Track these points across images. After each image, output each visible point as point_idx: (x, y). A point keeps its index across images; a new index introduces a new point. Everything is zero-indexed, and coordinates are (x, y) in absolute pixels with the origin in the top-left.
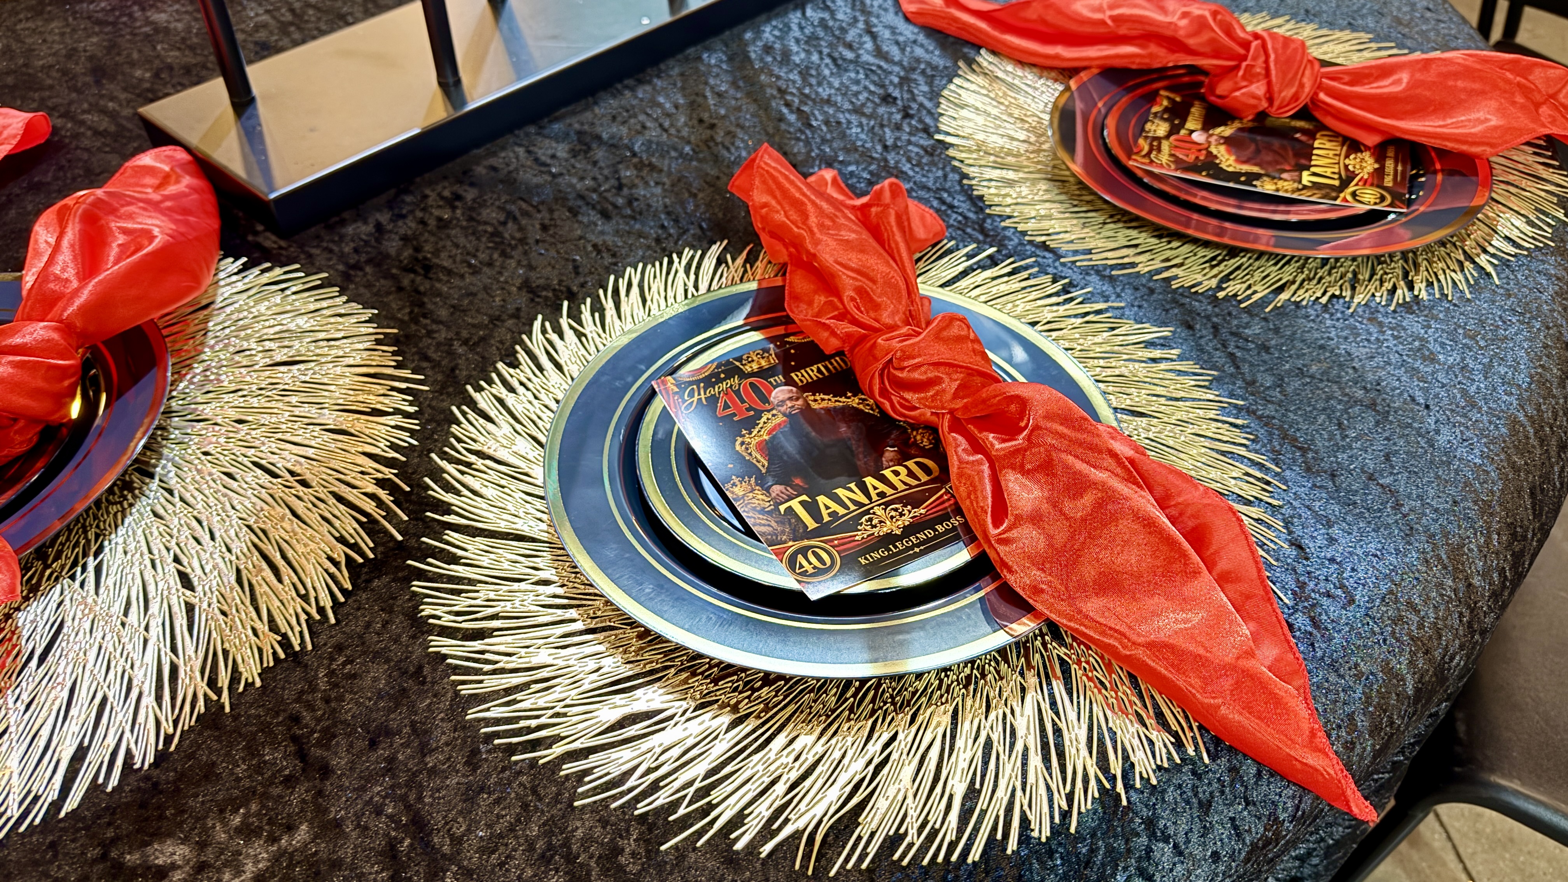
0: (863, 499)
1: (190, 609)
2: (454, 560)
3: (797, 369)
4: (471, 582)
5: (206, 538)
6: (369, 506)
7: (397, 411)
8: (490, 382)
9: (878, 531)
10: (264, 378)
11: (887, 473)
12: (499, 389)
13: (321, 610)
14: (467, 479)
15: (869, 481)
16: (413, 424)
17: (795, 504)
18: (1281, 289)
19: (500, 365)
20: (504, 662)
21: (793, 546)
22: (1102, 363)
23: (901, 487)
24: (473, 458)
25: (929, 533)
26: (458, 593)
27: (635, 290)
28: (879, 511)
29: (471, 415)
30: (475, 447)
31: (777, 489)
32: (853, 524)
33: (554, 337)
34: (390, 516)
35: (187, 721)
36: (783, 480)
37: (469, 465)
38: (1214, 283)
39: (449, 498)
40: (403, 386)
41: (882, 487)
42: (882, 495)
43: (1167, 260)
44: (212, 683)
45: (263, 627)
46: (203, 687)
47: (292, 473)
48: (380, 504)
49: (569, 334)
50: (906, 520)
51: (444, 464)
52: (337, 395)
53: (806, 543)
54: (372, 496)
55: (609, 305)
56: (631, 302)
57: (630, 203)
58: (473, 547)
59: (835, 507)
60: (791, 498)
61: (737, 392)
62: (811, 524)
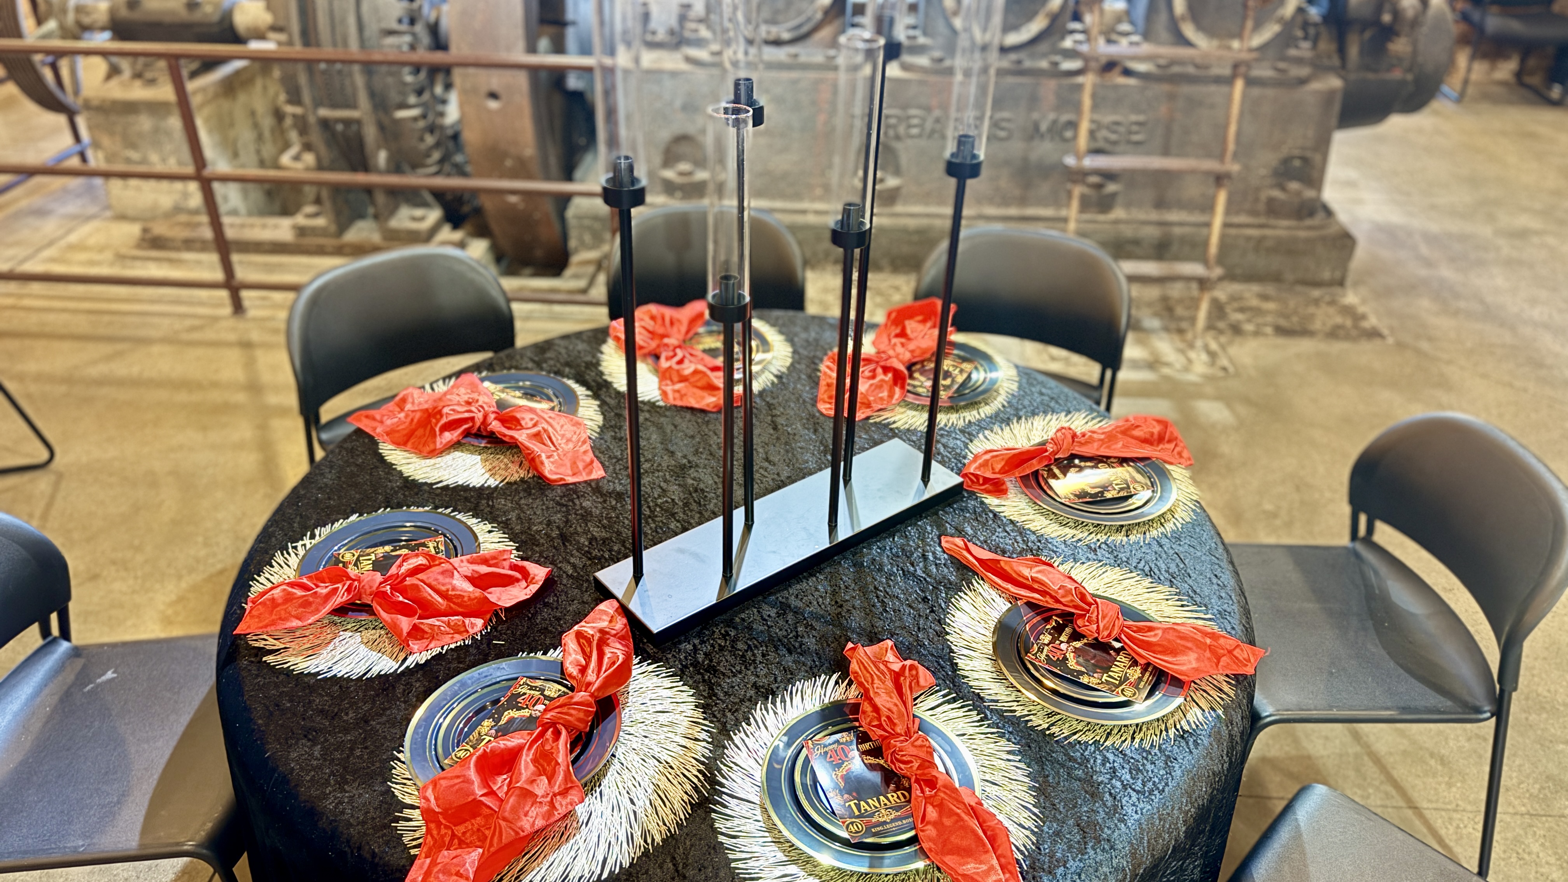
0: (877, 805)
1: (635, 812)
2: (726, 807)
3: (861, 743)
4: (733, 817)
5: (637, 785)
6: (695, 780)
7: (704, 740)
8: (740, 732)
9: (881, 820)
10: (652, 718)
11: (889, 795)
12: (742, 735)
13: (681, 820)
14: (730, 774)
15: (882, 798)
16: (710, 747)
17: (852, 803)
18: (1075, 734)
19: (743, 724)
20: (743, 849)
21: (849, 820)
22: (987, 758)
23: (893, 802)
24: (732, 765)
25: (900, 823)
26: (727, 820)
27: (799, 693)
28: (883, 811)
29: (732, 746)
30: (734, 760)
31: (846, 796)
32: (872, 815)
33: (764, 712)
34: (703, 786)
35: (639, 854)
36: (849, 793)
37: (731, 768)
38: (1046, 726)
39: (724, 781)
40: (706, 728)
41: (886, 801)
42: (885, 805)
43: (1030, 711)
44: (645, 841)
45: (661, 824)
46: (642, 843)
47: (667, 763)
48: (699, 780)
49: (771, 711)
50: (893, 816)
51: (722, 766)
52: (681, 730)
53: (854, 820)
54: (697, 777)
55: (788, 699)
56: (797, 699)
57: (800, 646)
58: (733, 802)
59: (867, 807)
60: (851, 800)
61: (836, 751)
62: (857, 813)
